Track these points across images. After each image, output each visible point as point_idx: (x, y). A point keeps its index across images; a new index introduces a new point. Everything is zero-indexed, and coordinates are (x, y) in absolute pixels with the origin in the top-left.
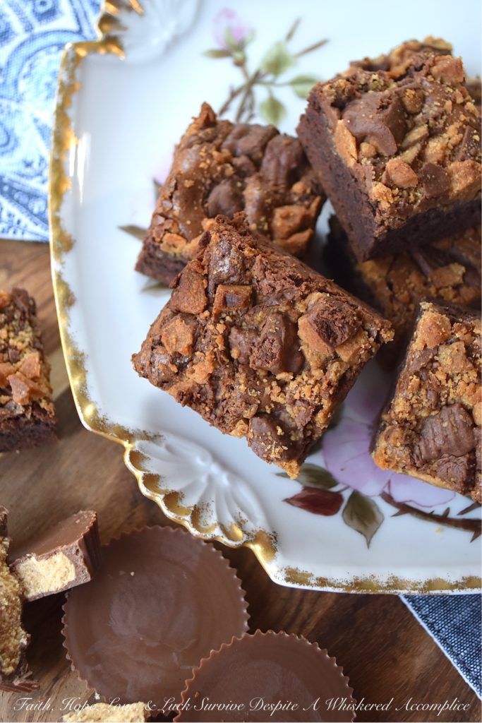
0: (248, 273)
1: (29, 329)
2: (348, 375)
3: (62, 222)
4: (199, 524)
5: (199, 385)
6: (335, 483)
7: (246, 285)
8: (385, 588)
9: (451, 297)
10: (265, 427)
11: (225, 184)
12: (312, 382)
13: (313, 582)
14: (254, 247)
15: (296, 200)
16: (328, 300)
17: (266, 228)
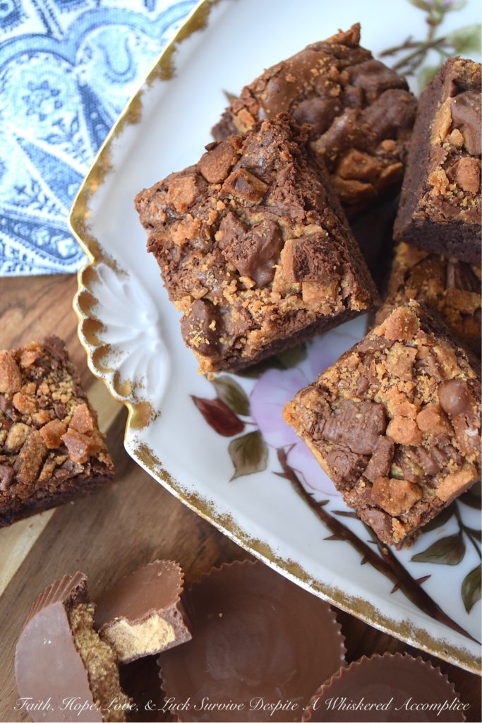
0: (273, 174)
2: (299, 314)
3: (175, 54)
4: (100, 360)
5: (173, 244)
6: (246, 413)
7: (266, 183)
8: (214, 519)
9: (453, 319)
10: (203, 313)
11: (322, 100)
12: (266, 300)
13: (156, 469)
14: (293, 154)
15: (379, 153)
16: (323, 238)
17: (333, 158)
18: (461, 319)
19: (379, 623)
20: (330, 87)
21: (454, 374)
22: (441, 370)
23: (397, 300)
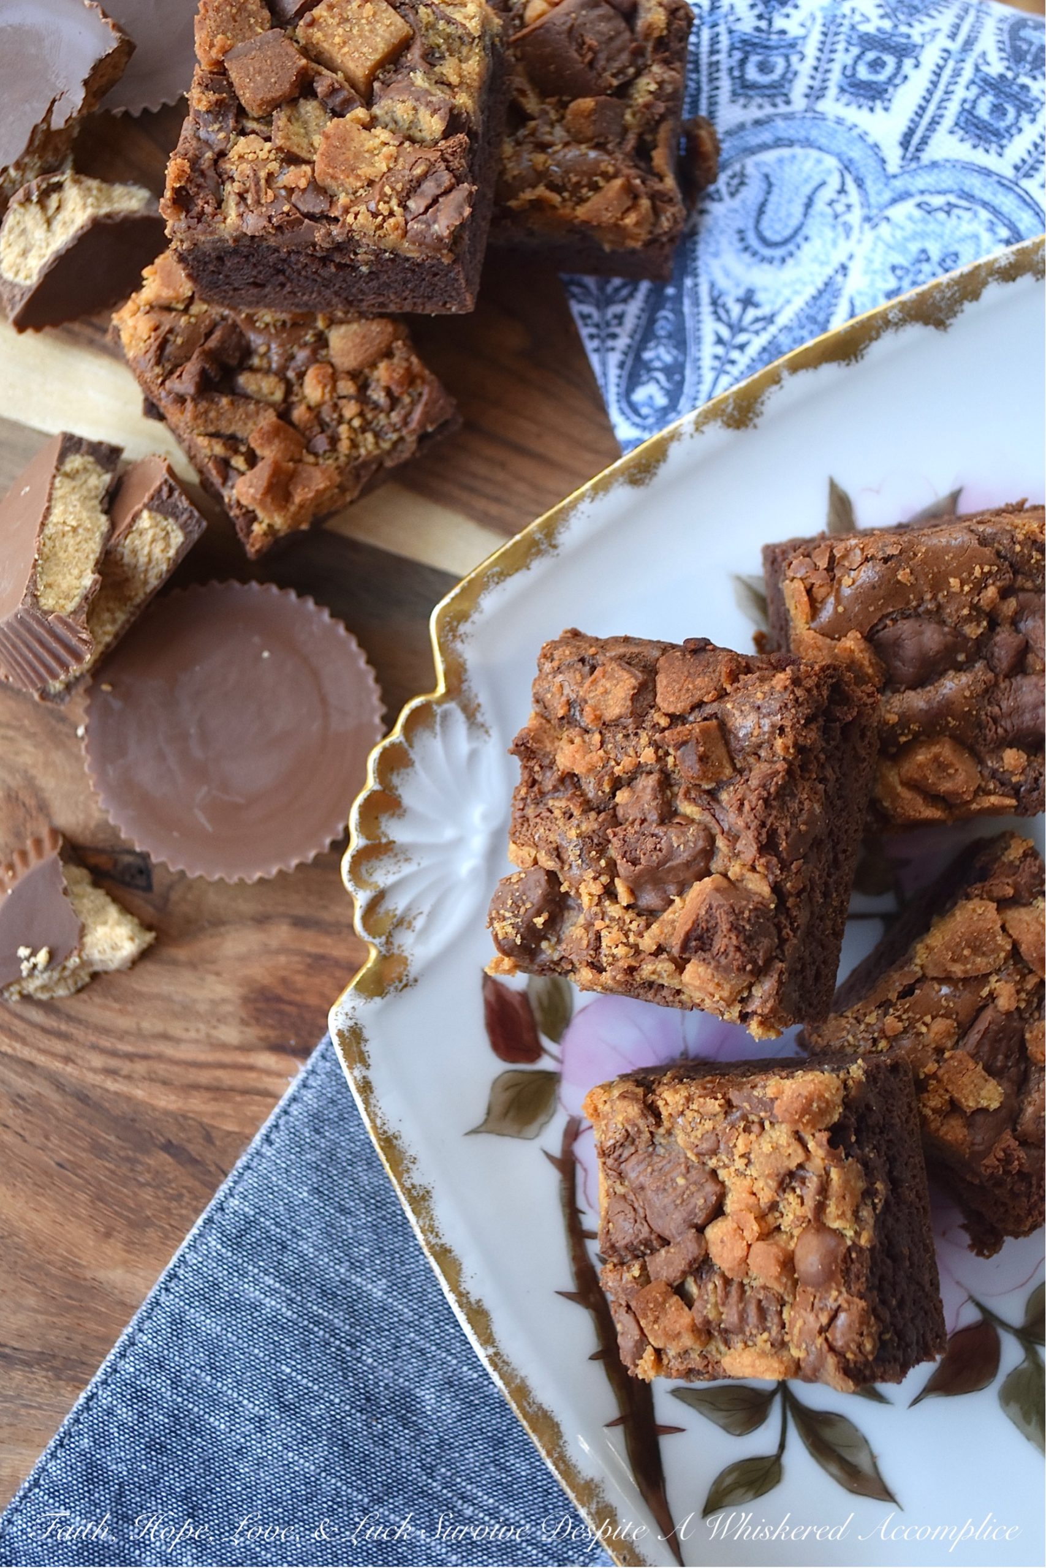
0: (752, 760)
2: (665, 993)
3: (775, 388)
4: (365, 862)
5: (553, 762)
6: (556, 1037)
7: (734, 765)
8: (402, 1186)
9: (932, 1104)
10: (536, 894)
11: (945, 635)
12: (632, 940)
13: (356, 1073)
14: (800, 749)
15: (990, 764)
16: (760, 910)
17: (903, 739)
18: (947, 1108)
19: (556, 1466)
20: (968, 619)
21: (835, 1225)
22: (820, 1208)
23: (868, 1019)
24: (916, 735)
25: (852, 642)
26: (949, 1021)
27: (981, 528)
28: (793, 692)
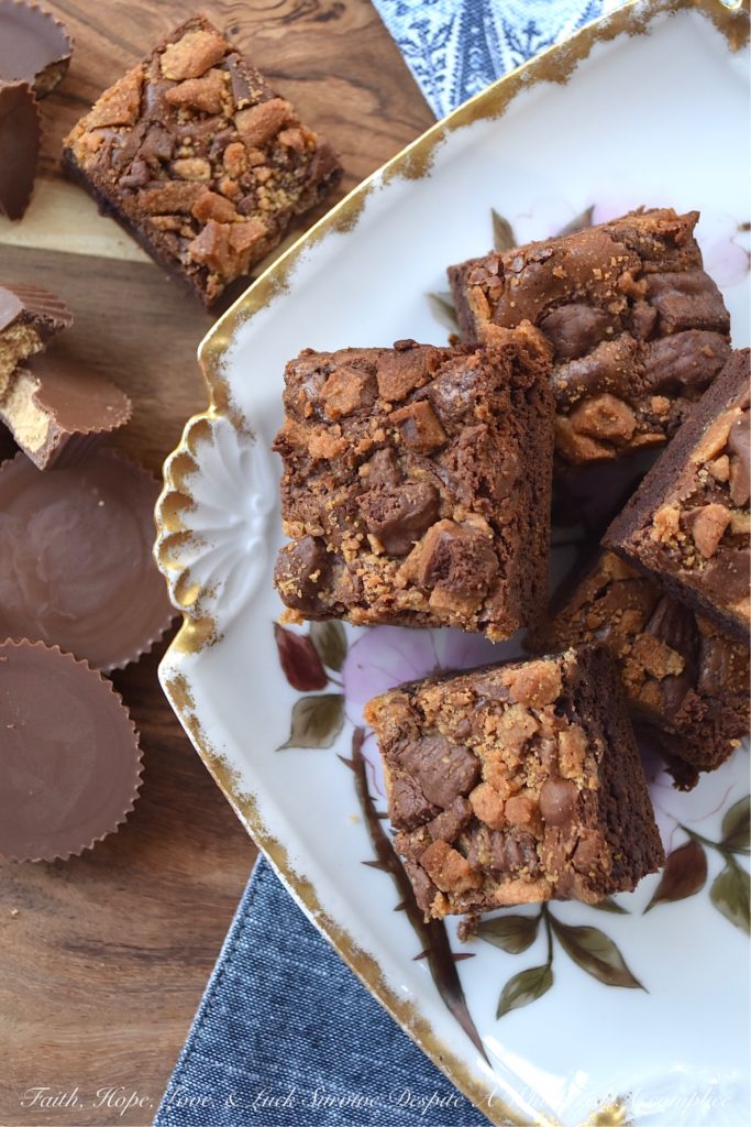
0: (459, 426)
1: (295, 197)
2: (419, 617)
4: (170, 549)
5: (307, 452)
6: (337, 667)
7: (446, 433)
8: (233, 796)
9: (631, 676)
10: (309, 556)
11: (595, 313)
12: (387, 580)
13: (185, 712)
14: (495, 412)
15: (642, 410)
16: (482, 541)
17: (573, 399)
18: (643, 678)
19: (378, 993)
20: (611, 299)
21: (569, 775)
22: (555, 764)
23: (574, 619)
24: (583, 395)
25: (525, 328)
26: (636, 612)
27: (612, 228)
28: (483, 369)
